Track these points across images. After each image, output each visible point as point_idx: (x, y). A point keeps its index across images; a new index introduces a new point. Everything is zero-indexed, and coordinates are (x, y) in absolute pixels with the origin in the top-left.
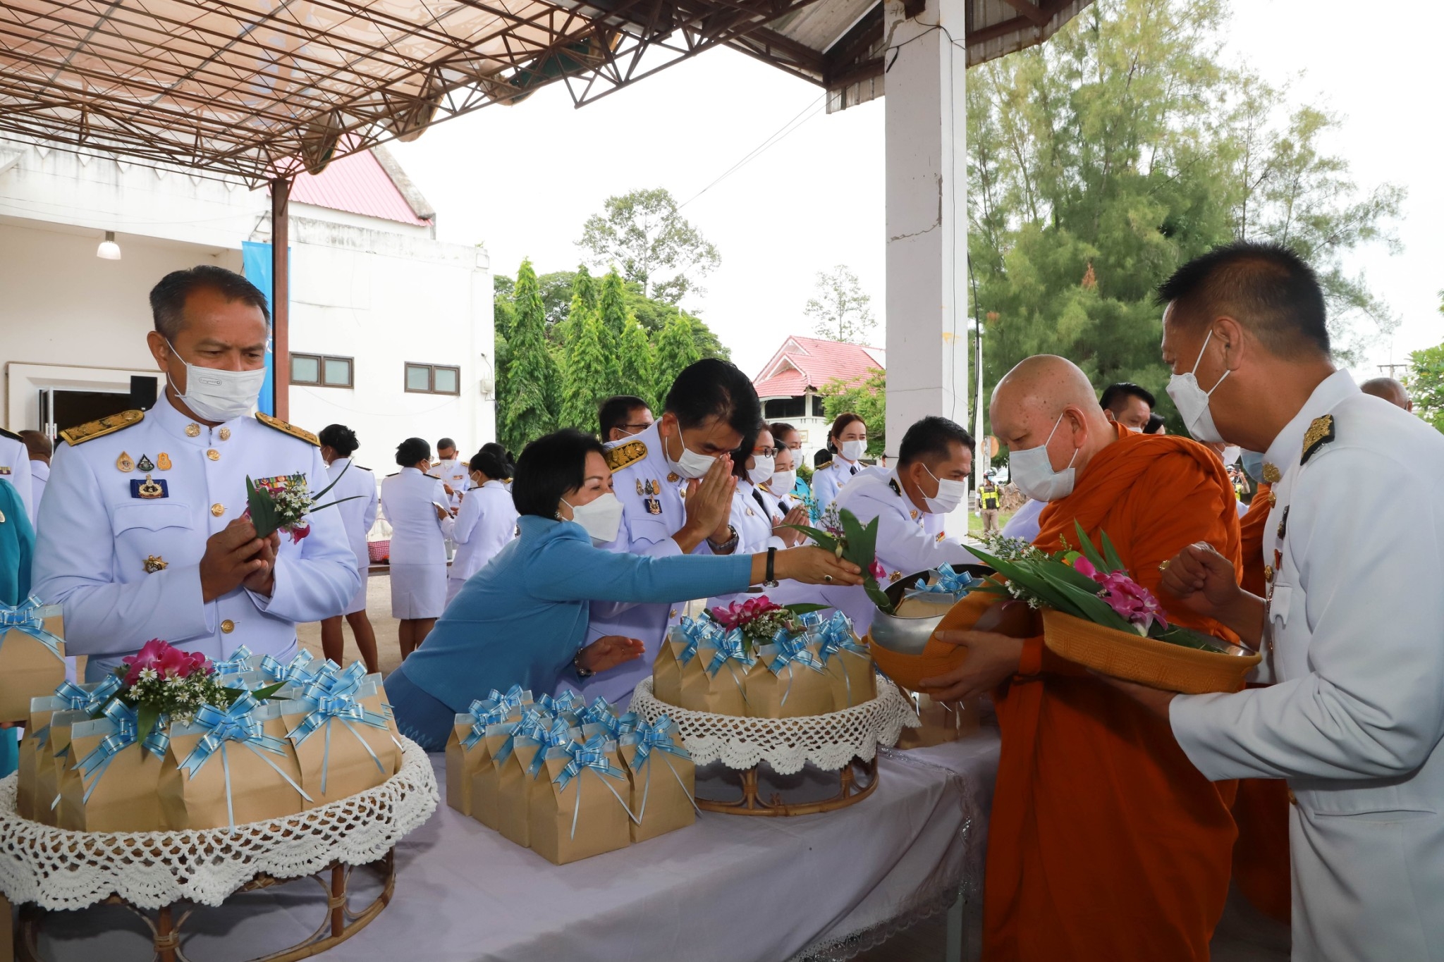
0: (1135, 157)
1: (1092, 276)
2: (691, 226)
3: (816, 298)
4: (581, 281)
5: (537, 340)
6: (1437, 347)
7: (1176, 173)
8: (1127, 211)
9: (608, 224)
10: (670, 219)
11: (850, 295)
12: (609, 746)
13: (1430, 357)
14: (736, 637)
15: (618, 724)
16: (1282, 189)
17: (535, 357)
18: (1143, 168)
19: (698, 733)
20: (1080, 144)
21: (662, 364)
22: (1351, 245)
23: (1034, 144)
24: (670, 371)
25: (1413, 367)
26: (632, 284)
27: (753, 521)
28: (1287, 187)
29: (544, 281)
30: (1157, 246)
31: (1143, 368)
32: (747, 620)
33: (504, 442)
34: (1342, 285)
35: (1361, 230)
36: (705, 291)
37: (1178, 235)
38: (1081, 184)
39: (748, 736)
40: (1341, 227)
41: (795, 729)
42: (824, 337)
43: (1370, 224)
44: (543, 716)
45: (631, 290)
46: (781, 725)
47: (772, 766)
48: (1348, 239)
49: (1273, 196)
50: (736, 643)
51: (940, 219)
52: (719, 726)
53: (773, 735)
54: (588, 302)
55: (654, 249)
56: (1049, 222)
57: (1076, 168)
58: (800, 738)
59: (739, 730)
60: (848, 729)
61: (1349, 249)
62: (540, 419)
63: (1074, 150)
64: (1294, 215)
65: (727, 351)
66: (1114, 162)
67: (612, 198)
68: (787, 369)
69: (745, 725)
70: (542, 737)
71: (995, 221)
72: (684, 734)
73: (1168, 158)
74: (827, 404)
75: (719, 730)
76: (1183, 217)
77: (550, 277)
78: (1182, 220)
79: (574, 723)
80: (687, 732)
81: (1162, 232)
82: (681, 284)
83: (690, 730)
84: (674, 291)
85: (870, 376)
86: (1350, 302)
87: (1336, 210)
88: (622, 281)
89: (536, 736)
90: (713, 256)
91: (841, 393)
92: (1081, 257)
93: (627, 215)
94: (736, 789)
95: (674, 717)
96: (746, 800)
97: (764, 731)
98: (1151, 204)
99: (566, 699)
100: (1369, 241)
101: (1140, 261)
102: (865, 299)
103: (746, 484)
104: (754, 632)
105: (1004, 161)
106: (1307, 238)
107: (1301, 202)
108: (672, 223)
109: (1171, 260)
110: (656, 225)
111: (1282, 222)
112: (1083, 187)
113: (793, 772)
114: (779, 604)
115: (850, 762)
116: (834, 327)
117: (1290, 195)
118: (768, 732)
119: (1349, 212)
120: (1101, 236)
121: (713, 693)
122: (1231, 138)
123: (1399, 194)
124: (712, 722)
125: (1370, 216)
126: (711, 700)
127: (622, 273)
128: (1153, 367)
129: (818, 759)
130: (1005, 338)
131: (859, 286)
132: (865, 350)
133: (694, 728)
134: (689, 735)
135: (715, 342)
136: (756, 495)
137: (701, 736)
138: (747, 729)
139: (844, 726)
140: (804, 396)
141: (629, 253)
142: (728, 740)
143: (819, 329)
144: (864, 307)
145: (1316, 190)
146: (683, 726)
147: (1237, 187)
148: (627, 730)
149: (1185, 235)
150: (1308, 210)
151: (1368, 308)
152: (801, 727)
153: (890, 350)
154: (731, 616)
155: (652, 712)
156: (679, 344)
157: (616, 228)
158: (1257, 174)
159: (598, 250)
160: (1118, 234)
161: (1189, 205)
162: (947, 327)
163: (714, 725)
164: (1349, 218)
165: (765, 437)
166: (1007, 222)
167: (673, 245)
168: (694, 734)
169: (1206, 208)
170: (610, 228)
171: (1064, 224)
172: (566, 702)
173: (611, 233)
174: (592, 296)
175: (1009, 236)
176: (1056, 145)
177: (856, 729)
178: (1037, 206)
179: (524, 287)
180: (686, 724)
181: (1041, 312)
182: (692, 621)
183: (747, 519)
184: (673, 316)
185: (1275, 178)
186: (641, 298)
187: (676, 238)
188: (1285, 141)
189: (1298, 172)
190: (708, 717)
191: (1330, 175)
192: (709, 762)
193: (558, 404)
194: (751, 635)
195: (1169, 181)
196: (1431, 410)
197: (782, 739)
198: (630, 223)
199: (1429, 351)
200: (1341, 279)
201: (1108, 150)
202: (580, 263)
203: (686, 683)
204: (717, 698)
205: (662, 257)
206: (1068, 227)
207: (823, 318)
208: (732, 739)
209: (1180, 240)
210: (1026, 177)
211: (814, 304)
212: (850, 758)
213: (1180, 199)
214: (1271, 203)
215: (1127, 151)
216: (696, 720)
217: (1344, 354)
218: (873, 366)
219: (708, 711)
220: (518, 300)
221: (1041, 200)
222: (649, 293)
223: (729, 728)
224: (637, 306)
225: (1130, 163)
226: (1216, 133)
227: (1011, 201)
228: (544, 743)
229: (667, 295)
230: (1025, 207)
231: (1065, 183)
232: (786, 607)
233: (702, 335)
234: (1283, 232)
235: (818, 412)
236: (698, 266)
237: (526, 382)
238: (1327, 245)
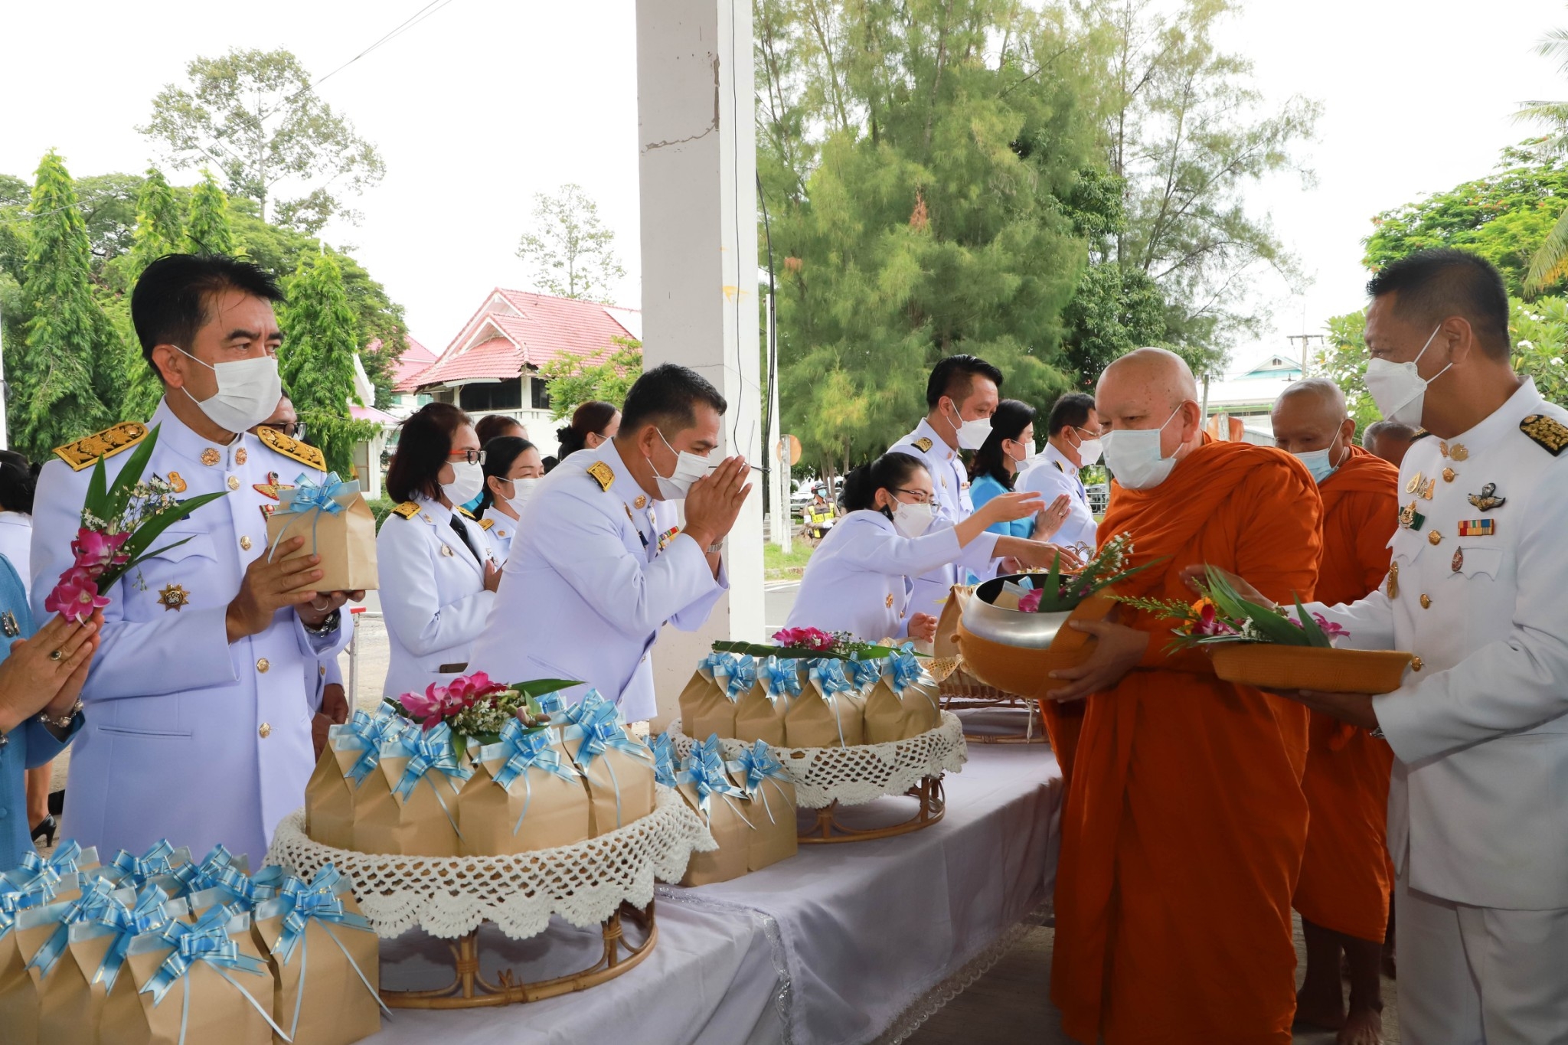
0: (979, 42)
1: (924, 211)
2: (335, 113)
3: (533, 232)
4: (152, 194)
5: (77, 284)
6: (1359, 312)
7: (1034, 69)
8: (969, 120)
9: (195, 103)
10: (300, 100)
11: (585, 229)
12: (238, 922)
13: (1352, 325)
14: (441, 733)
15: (251, 886)
16: (1171, 95)
17: (73, 312)
18: (992, 61)
19: (383, 888)
20: (906, 22)
21: (293, 327)
22: (1256, 175)
23: (842, 17)
24: (306, 338)
25: (1331, 338)
26: (242, 201)
27: (452, 565)
28: (1177, 93)
29: (87, 188)
30: (1009, 170)
31: (993, 340)
32: (456, 710)
33: (20, 448)
34: (1245, 228)
35: (1268, 156)
36: (361, 216)
37: (1035, 156)
38: (908, 78)
39: (463, 886)
40: (1244, 151)
41: (535, 868)
42: (546, 291)
43: (1278, 148)
44: (119, 887)
45: (240, 209)
46: (513, 864)
47: (501, 928)
48: (1252, 166)
49: (1158, 105)
50: (439, 747)
51: (716, 120)
52: (417, 874)
53: (501, 880)
54: (166, 227)
55: (274, 147)
56: (865, 132)
57: (900, 56)
58: (542, 881)
59: (448, 878)
60: (613, 863)
61: (1253, 179)
62: (87, 413)
63: (897, 29)
64: (1185, 132)
65: (398, 310)
66: (952, 48)
67: (199, 60)
68: (493, 337)
69: (458, 870)
70: (120, 921)
71: (786, 128)
72: (360, 891)
73: (1023, 47)
74: (553, 390)
75: (417, 880)
76: (1042, 130)
77: (94, 182)
78: (1042, 135)
79: (174, 893)
80: (365, 888)
81: (1015, 151)
82: (321, 204)
83: (370, 884)
84: (311, 215)
85: (616, 350)
86: (1254, 252)
87: (1239, 128)
88: (224, 196)
89: (110, 919)
90: (372, 163)
91: (574, 374)
92: (910, 182)
93: (228, 90)
94: (447, 969)
95: (343, 867)
96: (460, 986)
97: (488, 875)
98: (1001, 110)
99: (158, 855)
100: (1277, 171)
101: (987, 190)
102: (608, 236)
103: (439, 507)
104: (468, 727)
105: (798, 40)
106: (1201, 164)
107: (1192, 114)
108: (304, 106)
109: (1028, 191)
110: (277, 110)
111: (1169, 142)
112: (910, 82)
113: (533, 934)
114: (503, 683)
115: (617, 911)
116: (562, 276)
117: (1181, 104)
118: (493, 878)
119: (1254, 130)
120: (938, 154)
121: (407, 824)
122: (1105, 23)
123: (1313, 109)
124: (405, 870)
125: (1280, 137)
126: (403, 836)
127: (223, 182)
128: (1007, 339)
129: (570, 911)
130: (806, 296)
131: (597, 216)
132: (610, 311)
133: (376, 881)
134: (369, 892)
135: (378, 295)
136: (457, 525)
137: (388, 892)
138: (461, 876)
139: (606, 858)
140: (519, 379)
141: (234, 150)
142: (431, 895)
143: (538, 278)
144: (606, 248)
145: (1213, 99)
146: (359, 879)
147: (1113, 92)
148: (265, 895)
149: (1045, 157)
150: (1203, 126)
151: (1276, 261)
152: (543, 865)
153: (650, 309)
154: (430, 705)
155: (307, 863)
156: (322, 296)
157: (210, 109)
158: (1139, 74)
159: (179, 143)
160: (961, 153)
161: (1051, 115)
162: (728, 279)
163: (409, 874)
164: (1254, 138)
165: (465, 434)
166: (807, 130)
167: (305, 141)
168: (377, 891)
169: (1072, 118)
170: (199, 109)
171: (884, 136)
172: (160, 861)
173: (201, 117)
174: (174, 218)
175: (810, 150)
176: (873, 19)
177: (624, 862)
178: (847, 107)
179: (47, 195)
180: (364, 876)
181: (856, 263)
182: (367, 717)
183: (442, 563)
184: (312, 254)
185: (1161, 80)
186: (257, 223)
187: (310, 131)
188: (1173, 30)
189: (1191, 73)
190: (398, 862)
191: (1231, 79)
192: (402, 931)
193: (119, 390)
194: (463, 732)
195: (1025, 80)
196: (1353, 395)
197: (514, 885)
198: (233, 103)
199: (1349, 316)
200: (1243, 221)
201: (944, 32)
202: (149, 167)
203: (362, 811)
204: (412, 831)
205: (289, 160)
206: (891, 141)
207: (545, 262)
208: (437, 893)
209: (1039, 163)
210: (832, 66)
211: (531, 241)
212: (616, 906)
213: (1038, 106)
214: (1156, 114)
215: (967, 34)
216: (380, 868)
217: (1248, 321)
218: (621, 334)
219: (398, 853)
220: (39, 218)
221: (854, 101)
222: (270, 215)
223: (432, 876)
224: (251, 235)
225: (973, 51)
226: (1086, 15)
227: (811, 100)
228: (123, 929)
229: (299, 221)
230: (832, 109)
231: (885, 76)
232: (514, 687)
233: (359, 283)
234: (1171, 154)
235: (541, 401)
236: (349, 177)
237: (59, 353)
238: (1228, 174)
